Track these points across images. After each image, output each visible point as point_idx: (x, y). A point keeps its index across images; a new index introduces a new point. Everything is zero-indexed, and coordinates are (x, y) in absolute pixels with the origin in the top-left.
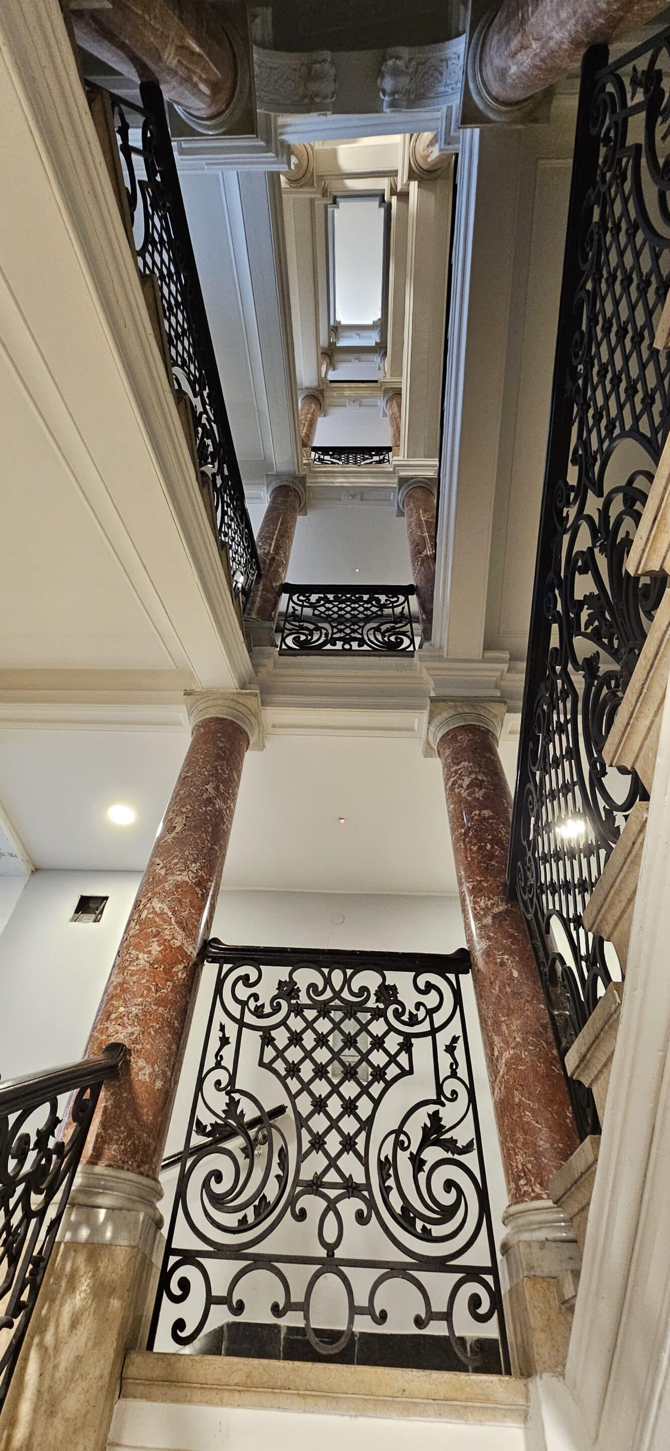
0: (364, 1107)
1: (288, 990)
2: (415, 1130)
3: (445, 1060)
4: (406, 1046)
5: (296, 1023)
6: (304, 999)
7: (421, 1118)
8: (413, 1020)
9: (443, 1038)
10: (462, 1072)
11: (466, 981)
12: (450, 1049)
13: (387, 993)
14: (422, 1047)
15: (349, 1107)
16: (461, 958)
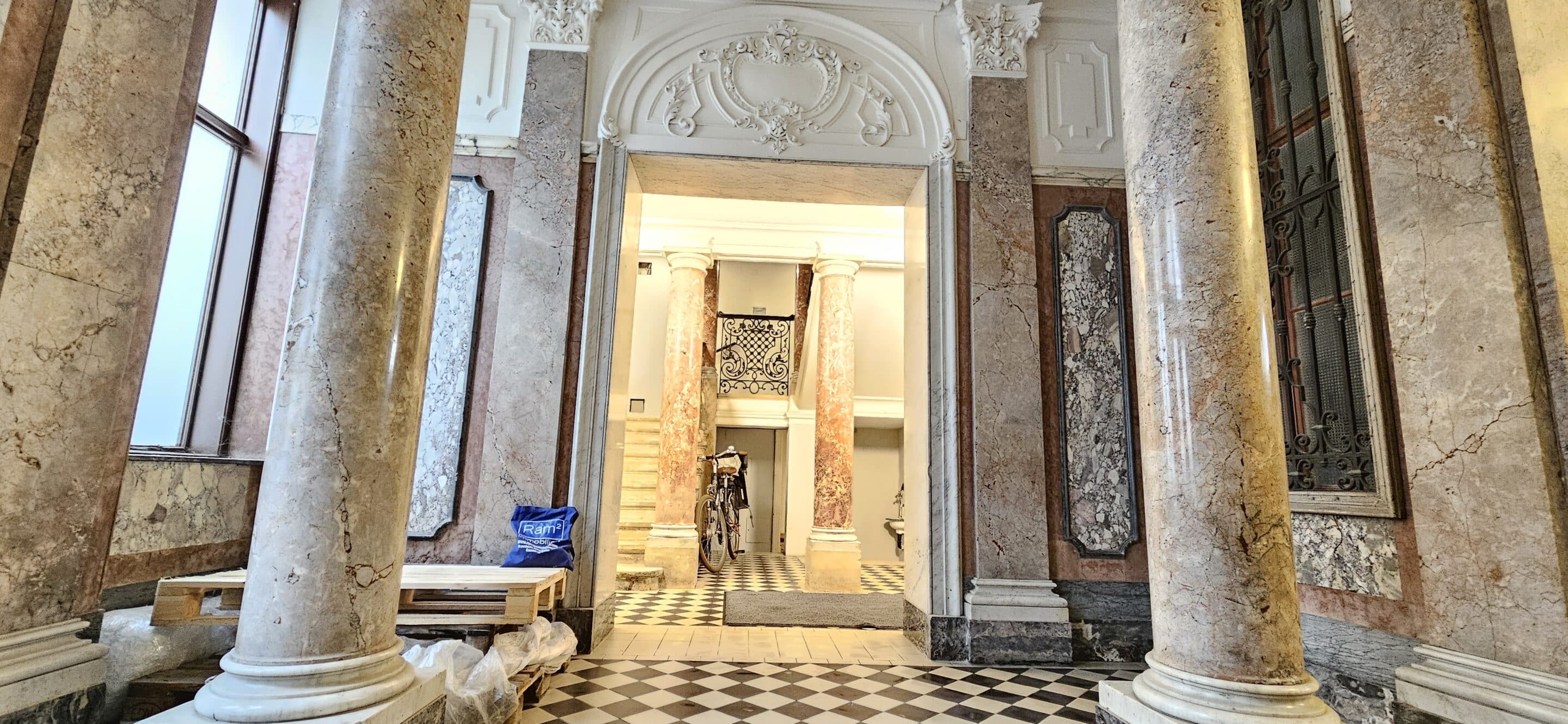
0: (762, 354)
1: (743, 326)
2: (774, 359)
3: (784, 343)
4: (774, 340)
5: (746, 335)
6: (747, 328)
7: (776, 356)
8: (777, 333)
9: (784, 338)
10: (788, 346)
11: (792, 323)
12: (785, 341)
13: (770, 327)
14: (778, 340)
15: (759, 354)
16: (792, 318)
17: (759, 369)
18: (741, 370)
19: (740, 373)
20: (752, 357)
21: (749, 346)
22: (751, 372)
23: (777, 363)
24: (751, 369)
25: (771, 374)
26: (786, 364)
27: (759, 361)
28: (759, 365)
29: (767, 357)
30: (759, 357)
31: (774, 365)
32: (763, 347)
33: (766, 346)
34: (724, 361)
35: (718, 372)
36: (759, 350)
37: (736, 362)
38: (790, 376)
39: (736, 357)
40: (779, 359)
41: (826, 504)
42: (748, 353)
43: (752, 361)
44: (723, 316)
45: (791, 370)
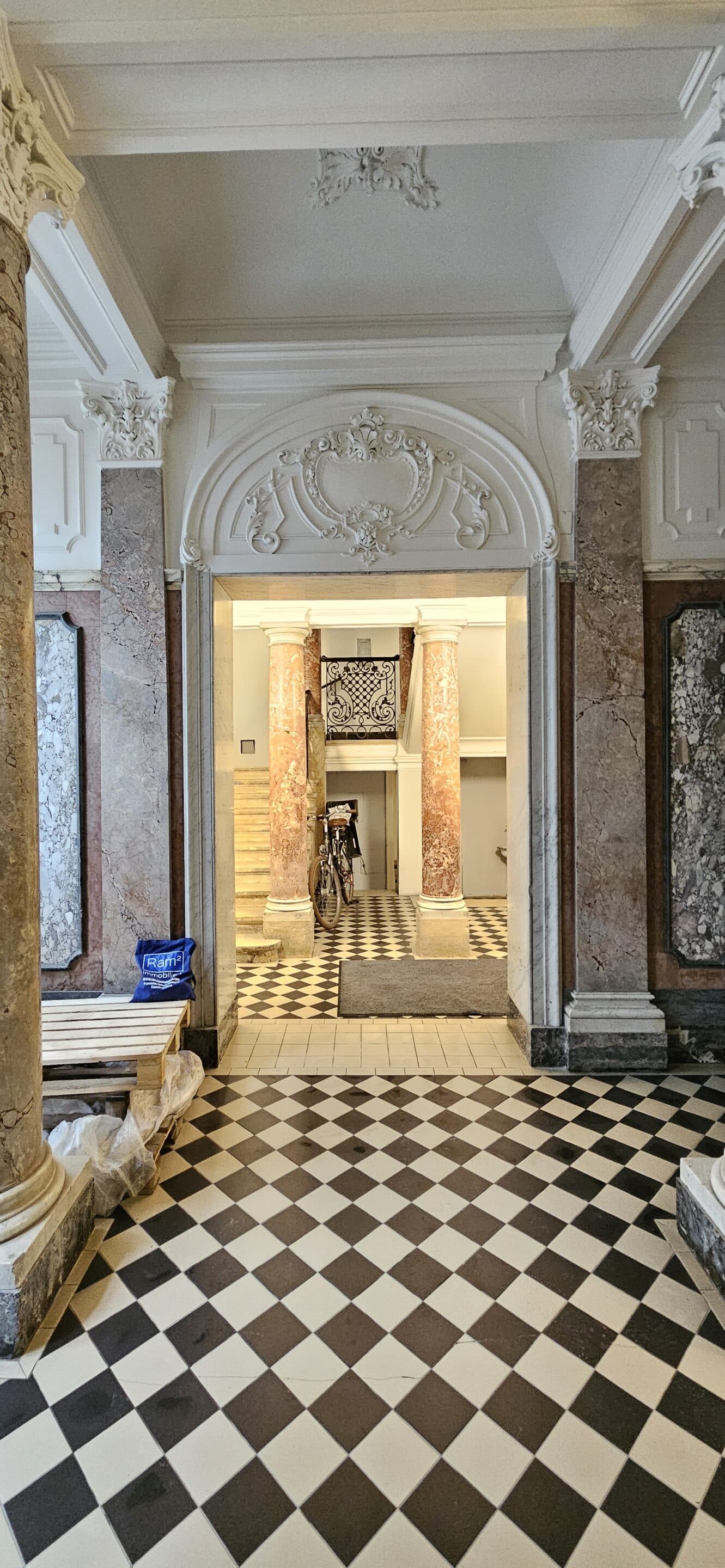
0: (368, 697)
1: (347, 669)
2: (380, 702)
3: (389, 685)
4: (379, 683)
5: (350, 678)
6: (351, 672)
7: (382, 699)
8: (382, 675)
9: (389, 680)
10: (393, 688)
11: (398, 663)
12: (391, 683)
13: (375, 669)
14: (383, 682)
15: (365, 697)
16: (397, 658)
17: (365, 713)
18: (348, 715)
19: (346, 718)
20: (357, 701)
21: (354, 690)
22: (357, 717)
23: (385, 705)
24: (357, 713)
25: (378, 718)
26: (393, 706)
27: (365, 705)
28: (365, 709)
29: (374, 699)
30: (365, 701)
31: (381, 707)
32: (368, 690)
33: (372, 689)
34: (330, 707)
35: (325, 718)
36: (365, 693)
37: (342, 707)
38: (397, 718)
39: (342, 702)
40: (385, 701)
41: (433, 874)
42: (354, 698)
43: (357, 705)
44: (327, 660)
45: (398, 711)
